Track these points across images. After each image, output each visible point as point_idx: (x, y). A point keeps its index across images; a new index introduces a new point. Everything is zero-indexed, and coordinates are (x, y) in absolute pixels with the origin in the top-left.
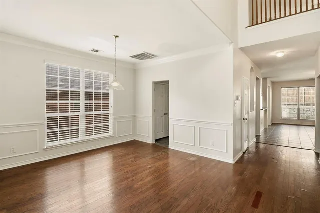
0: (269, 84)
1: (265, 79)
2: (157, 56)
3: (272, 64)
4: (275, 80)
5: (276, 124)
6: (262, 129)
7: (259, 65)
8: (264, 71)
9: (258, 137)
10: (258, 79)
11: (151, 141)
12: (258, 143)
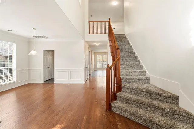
0: (93, 53)
1: (92, 51)
2: (48, 38)
3: (94, 46)
4: (95, 51)
5: (95, 70)
6: (91, 72)
7: (90, 46)
8: (92, 48)
9: (90, 75)
10: (90, 51)
11: (42, 82)
12: (90, 77)
